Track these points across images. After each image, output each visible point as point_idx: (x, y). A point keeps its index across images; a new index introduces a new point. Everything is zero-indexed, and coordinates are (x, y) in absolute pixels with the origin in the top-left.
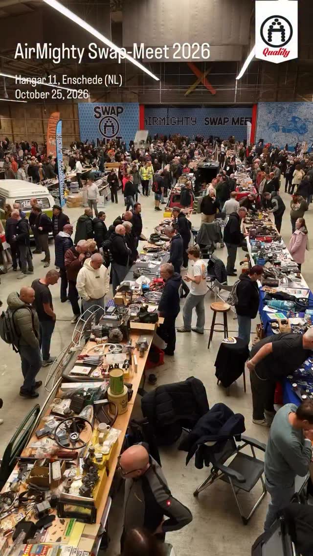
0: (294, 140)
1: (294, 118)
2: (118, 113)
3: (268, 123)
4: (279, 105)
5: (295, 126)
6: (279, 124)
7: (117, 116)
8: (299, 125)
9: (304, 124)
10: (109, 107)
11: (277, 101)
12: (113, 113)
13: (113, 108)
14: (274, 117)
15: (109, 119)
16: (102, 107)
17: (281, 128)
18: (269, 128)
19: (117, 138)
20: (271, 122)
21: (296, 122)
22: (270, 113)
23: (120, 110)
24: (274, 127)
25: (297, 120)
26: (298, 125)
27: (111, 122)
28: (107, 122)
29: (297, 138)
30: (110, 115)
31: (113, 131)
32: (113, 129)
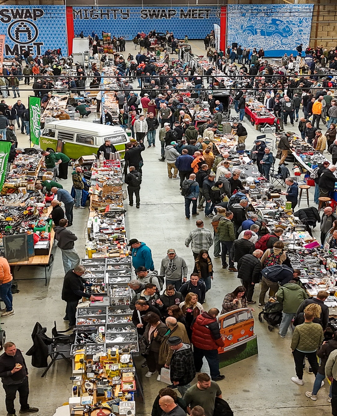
0: (276, 43)
1: (274, 21)
2: (35, 16)
3: (242, 26)
4: (255, 8)
5: (276, 29)
6: (256, 27)
7: (35, 19)
8: (281, 27)
9: (287, 26)
10: (23, 10)
11: (251, 3)
12: (28, 17)
13: (28, 11)
14: (249, 20)
15: (22, 24)
16: (12, 10)
17: (258, 31)
18: (244, 31)
19: (35, 44)
20: (246, 25)
21: (278, 25)
22: (243, 15)
23: (38, 13)
24: (249, 30)
25: (278, 22)
26: (279, 27)
27: (25, 26)
28: (20, 26)
29: (280, 41)
30: (23, 19)
31: (30, 36)
32: (29, 34)
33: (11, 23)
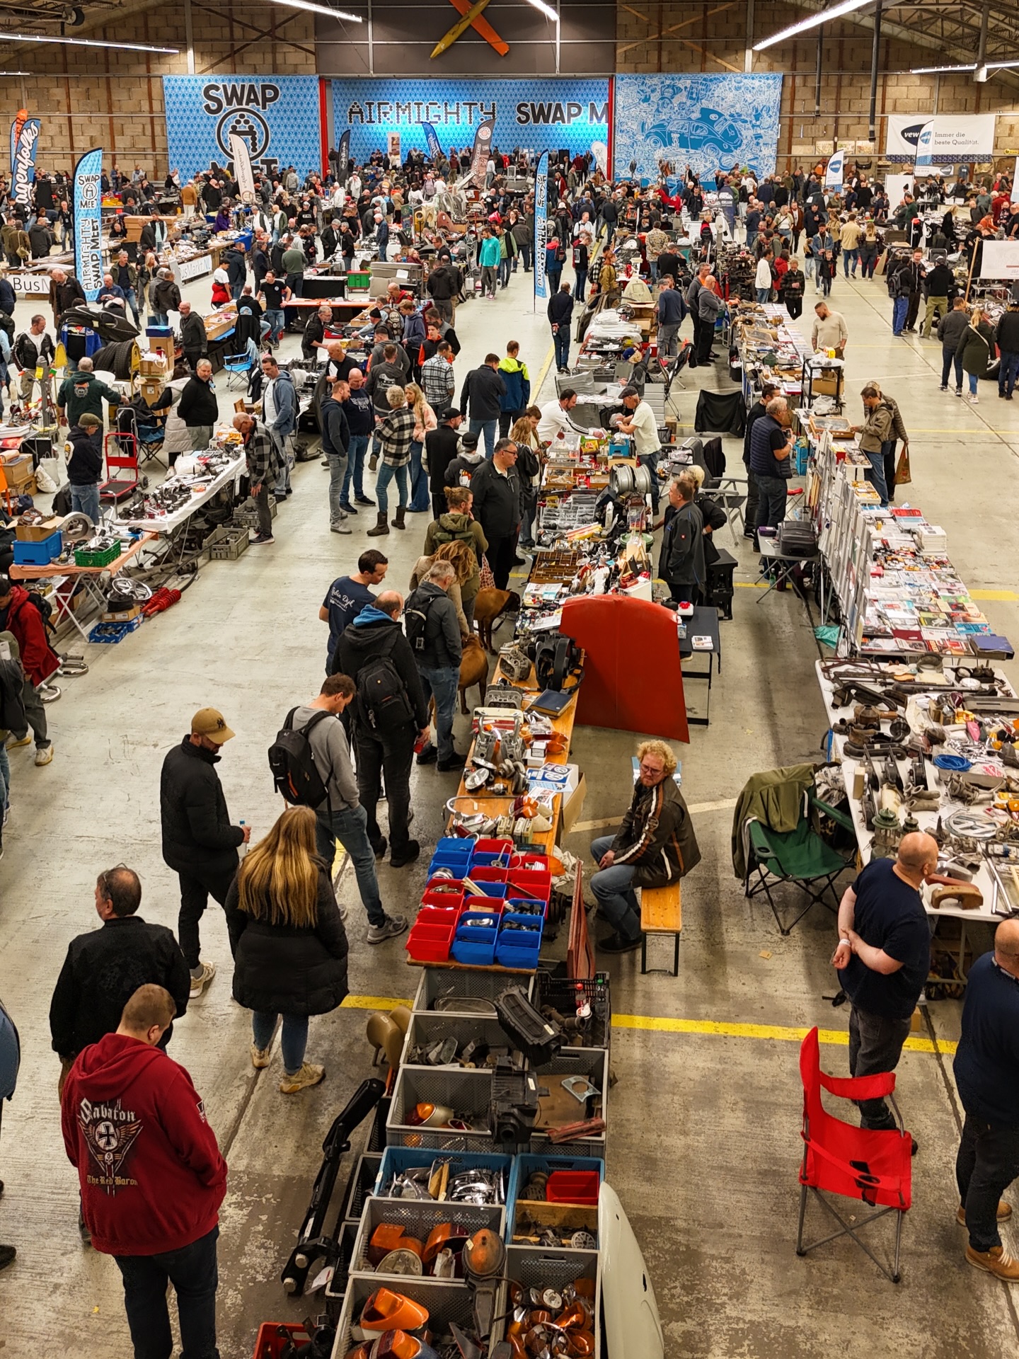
0: (709, 166)
1: (706, 112)
2: (265, 100)
3: (643, 124)
4: (668, 82)
5: (710, 133)
6: (669, 128)
7: (264, 107)
8: (719, 129)
9: (731, 127)
10: (243, 87)
11: (660, 70)
12: (252, 101)
13: (252, 87)
14: (657, 110)
15: (242, 116)
16: (225, 87)
17: (675, 136)
18: (647, 137)
19: (263, 162)
20: (650, 122)
21: (712, 123)
22: (646, 100)
23: (270, 94)
24: (656, 133)
25: (713, 117)
26: (716, 129)
27: (247, 122)
28: (238, 122)
29: (716, 162)
30: (244, 106)
31: (254, 144)
32: (254, 139)
33: (222, 114)
